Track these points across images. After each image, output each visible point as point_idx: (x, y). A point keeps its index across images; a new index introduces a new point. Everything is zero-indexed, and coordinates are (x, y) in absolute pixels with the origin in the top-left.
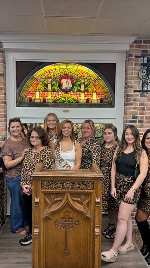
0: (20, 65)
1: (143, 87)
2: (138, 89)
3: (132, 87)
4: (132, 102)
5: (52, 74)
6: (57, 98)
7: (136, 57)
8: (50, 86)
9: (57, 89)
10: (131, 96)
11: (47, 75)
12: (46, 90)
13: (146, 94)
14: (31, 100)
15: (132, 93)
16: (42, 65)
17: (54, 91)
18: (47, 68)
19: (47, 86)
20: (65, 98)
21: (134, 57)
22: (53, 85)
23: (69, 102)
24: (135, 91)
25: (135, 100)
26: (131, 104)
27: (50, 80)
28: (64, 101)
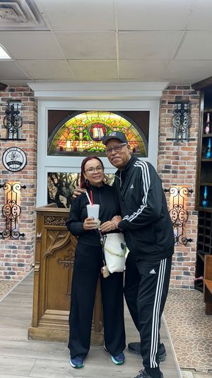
0: (52, 114)
1: (177, 135)
2: (171, 137)
3: (165, 135)
4: (165, 150)
5: (84, 123)
6: (88, 147)
7: (169, 103)
8: (81, 135)
9: (88, 137)
10: (164, 144)
11: (78, 124)
12: (77, 139)
13: (180, 142)
14: (61, 149)
15: (165, 141)
16: (73, 113)
17: (85, 139)
18: (79, 117)
19: (78, 134)
20: (96, 147)
21: (167, 104)
22: (84, 134)
23: (100, 151)
24: (168, 139)
25: (168, 149)
26: (163, 153)
27: (81, 129)
28: (95, 151)
